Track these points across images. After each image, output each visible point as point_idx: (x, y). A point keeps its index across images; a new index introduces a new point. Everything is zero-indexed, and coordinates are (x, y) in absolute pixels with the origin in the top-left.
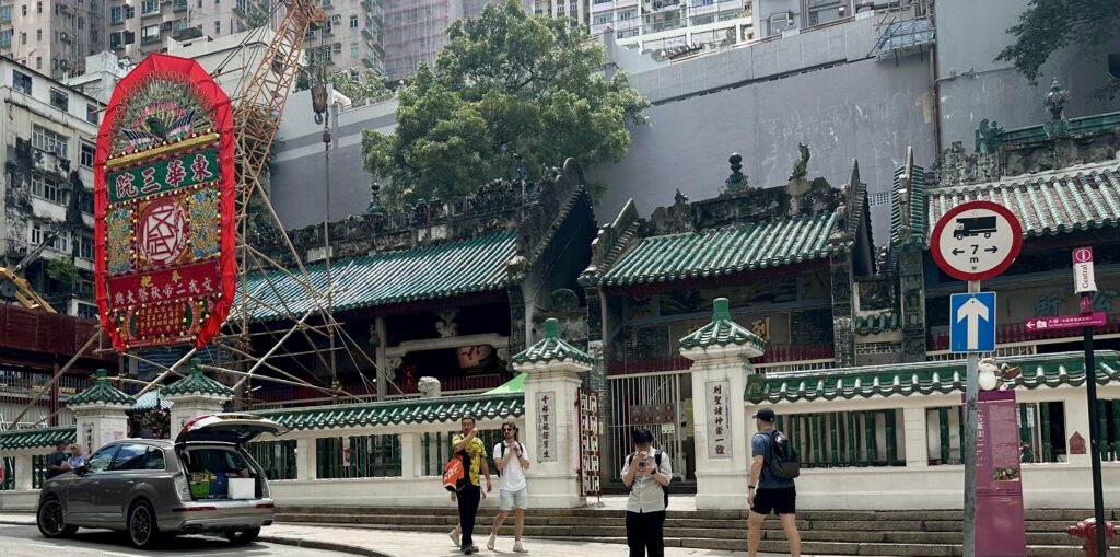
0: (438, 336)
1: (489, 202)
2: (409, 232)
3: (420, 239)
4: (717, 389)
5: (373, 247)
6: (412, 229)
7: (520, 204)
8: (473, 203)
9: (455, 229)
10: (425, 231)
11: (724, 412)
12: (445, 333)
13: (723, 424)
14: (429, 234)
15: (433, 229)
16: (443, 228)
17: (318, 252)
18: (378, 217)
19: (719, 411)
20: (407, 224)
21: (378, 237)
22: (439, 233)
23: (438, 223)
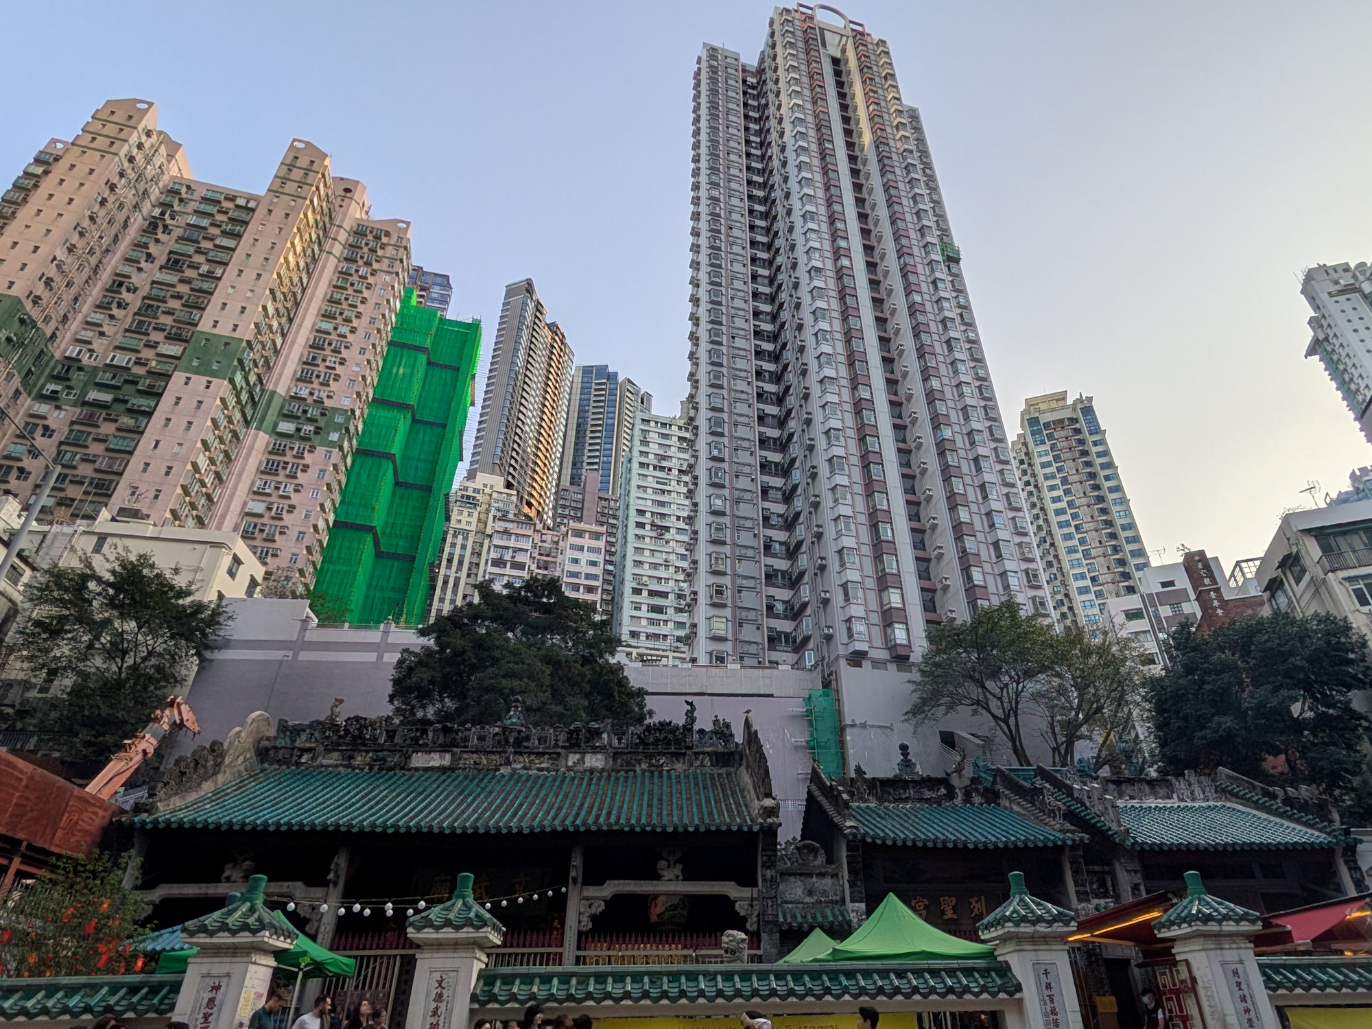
0: (658, 877)
1: (657, 740)
2: (558, 754)
3: (570, 763)
4: (1235, 973)
5: (508, 763)
6: (562, 751)
7: (692, 748)
8: (639, 737)
9: (615, 760)
10: (578, 756)
11: (1248, 999)
12: (667, 874)
13: (1252, 1014)
14: (582, 760)
15: (588, 757)
16: (599, 756)
17: (427, 757)
18: (520, 732)
19: (1243, 999)
20: (556, 746)
21: (515, 753)
22: (595, 761)
23: (595, 750)
